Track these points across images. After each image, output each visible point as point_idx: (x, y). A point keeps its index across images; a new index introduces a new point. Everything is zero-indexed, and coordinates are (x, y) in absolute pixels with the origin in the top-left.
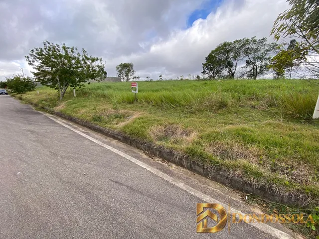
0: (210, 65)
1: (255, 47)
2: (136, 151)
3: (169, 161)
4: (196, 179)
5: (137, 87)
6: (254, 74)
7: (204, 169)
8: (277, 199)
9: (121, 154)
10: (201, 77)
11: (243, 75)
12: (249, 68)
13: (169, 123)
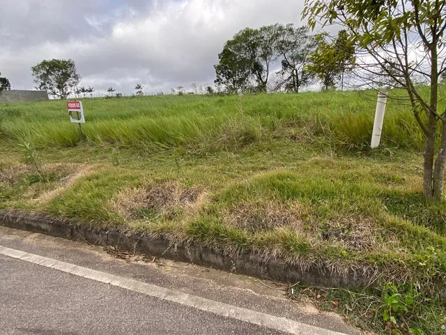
0: (226, 68)
1: (292, 39)
2: (87, 249)
3: (159, 255)
4: (210, 279)
5: (81, 111)
6: (294, 85)
7: (223, 256)
8: (335, 281)
9: (49, 262)
10: (215, 89)
11: (279, 87)
12: (287, 75)
13: (157, 181)
